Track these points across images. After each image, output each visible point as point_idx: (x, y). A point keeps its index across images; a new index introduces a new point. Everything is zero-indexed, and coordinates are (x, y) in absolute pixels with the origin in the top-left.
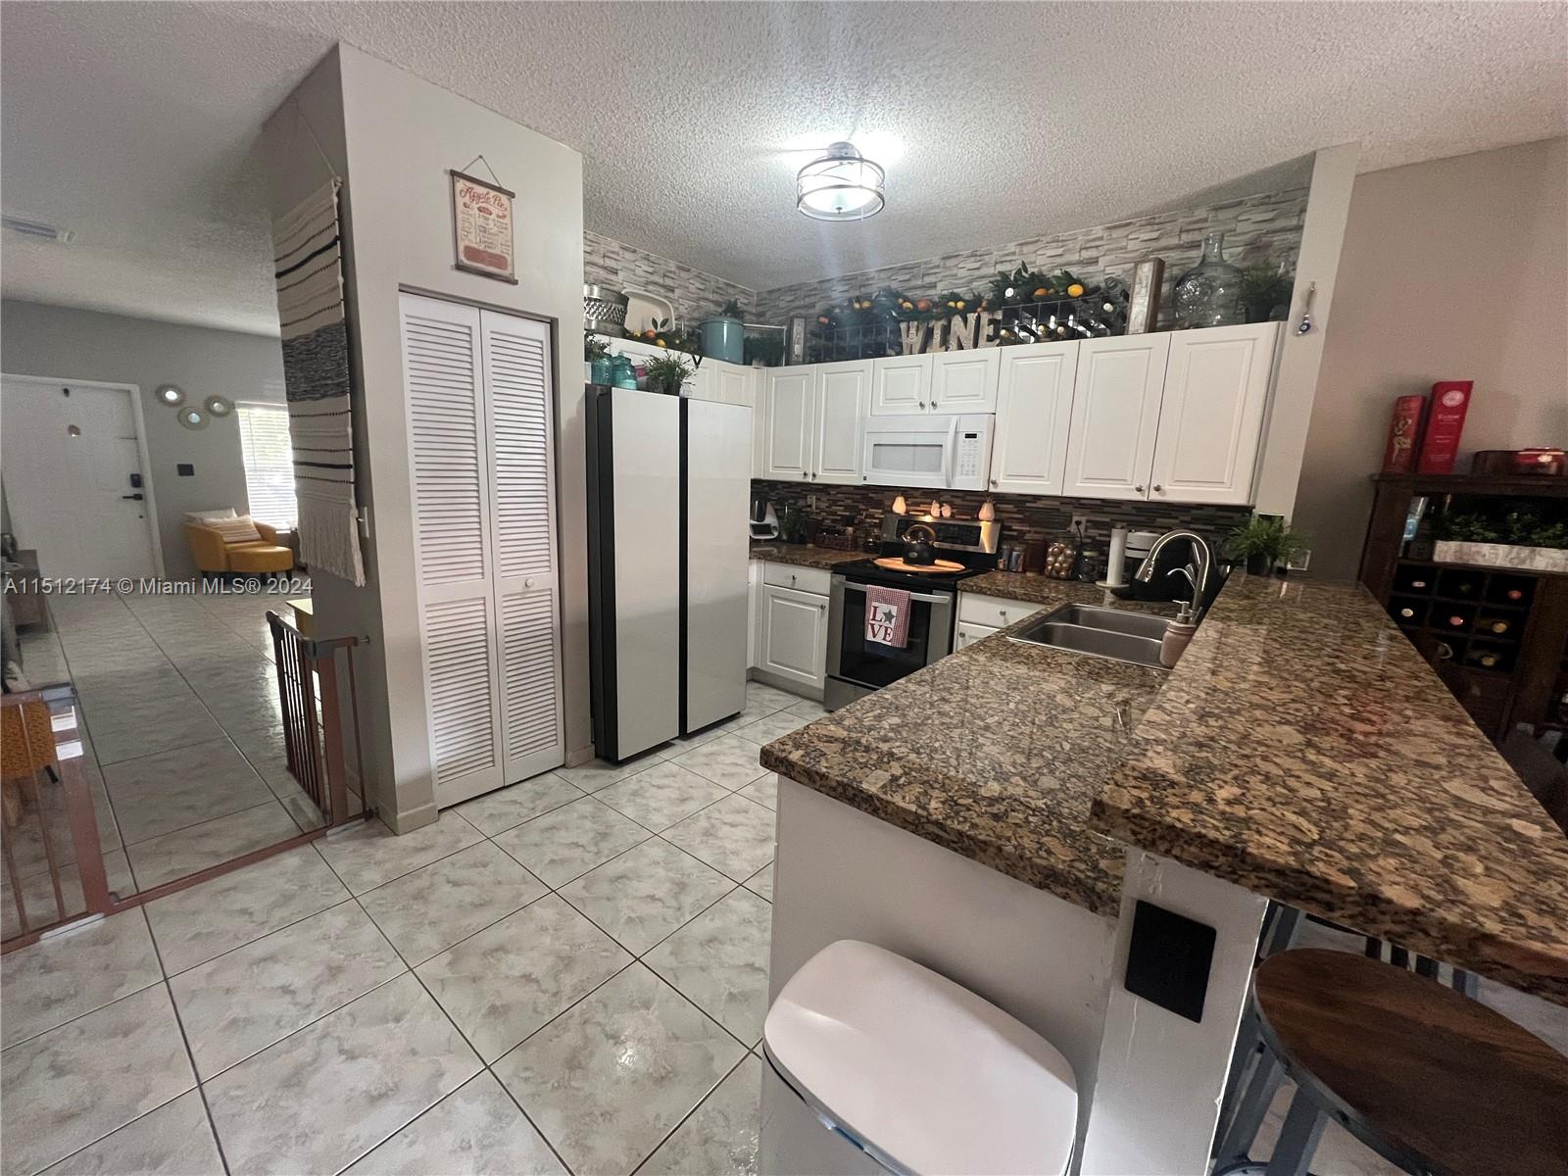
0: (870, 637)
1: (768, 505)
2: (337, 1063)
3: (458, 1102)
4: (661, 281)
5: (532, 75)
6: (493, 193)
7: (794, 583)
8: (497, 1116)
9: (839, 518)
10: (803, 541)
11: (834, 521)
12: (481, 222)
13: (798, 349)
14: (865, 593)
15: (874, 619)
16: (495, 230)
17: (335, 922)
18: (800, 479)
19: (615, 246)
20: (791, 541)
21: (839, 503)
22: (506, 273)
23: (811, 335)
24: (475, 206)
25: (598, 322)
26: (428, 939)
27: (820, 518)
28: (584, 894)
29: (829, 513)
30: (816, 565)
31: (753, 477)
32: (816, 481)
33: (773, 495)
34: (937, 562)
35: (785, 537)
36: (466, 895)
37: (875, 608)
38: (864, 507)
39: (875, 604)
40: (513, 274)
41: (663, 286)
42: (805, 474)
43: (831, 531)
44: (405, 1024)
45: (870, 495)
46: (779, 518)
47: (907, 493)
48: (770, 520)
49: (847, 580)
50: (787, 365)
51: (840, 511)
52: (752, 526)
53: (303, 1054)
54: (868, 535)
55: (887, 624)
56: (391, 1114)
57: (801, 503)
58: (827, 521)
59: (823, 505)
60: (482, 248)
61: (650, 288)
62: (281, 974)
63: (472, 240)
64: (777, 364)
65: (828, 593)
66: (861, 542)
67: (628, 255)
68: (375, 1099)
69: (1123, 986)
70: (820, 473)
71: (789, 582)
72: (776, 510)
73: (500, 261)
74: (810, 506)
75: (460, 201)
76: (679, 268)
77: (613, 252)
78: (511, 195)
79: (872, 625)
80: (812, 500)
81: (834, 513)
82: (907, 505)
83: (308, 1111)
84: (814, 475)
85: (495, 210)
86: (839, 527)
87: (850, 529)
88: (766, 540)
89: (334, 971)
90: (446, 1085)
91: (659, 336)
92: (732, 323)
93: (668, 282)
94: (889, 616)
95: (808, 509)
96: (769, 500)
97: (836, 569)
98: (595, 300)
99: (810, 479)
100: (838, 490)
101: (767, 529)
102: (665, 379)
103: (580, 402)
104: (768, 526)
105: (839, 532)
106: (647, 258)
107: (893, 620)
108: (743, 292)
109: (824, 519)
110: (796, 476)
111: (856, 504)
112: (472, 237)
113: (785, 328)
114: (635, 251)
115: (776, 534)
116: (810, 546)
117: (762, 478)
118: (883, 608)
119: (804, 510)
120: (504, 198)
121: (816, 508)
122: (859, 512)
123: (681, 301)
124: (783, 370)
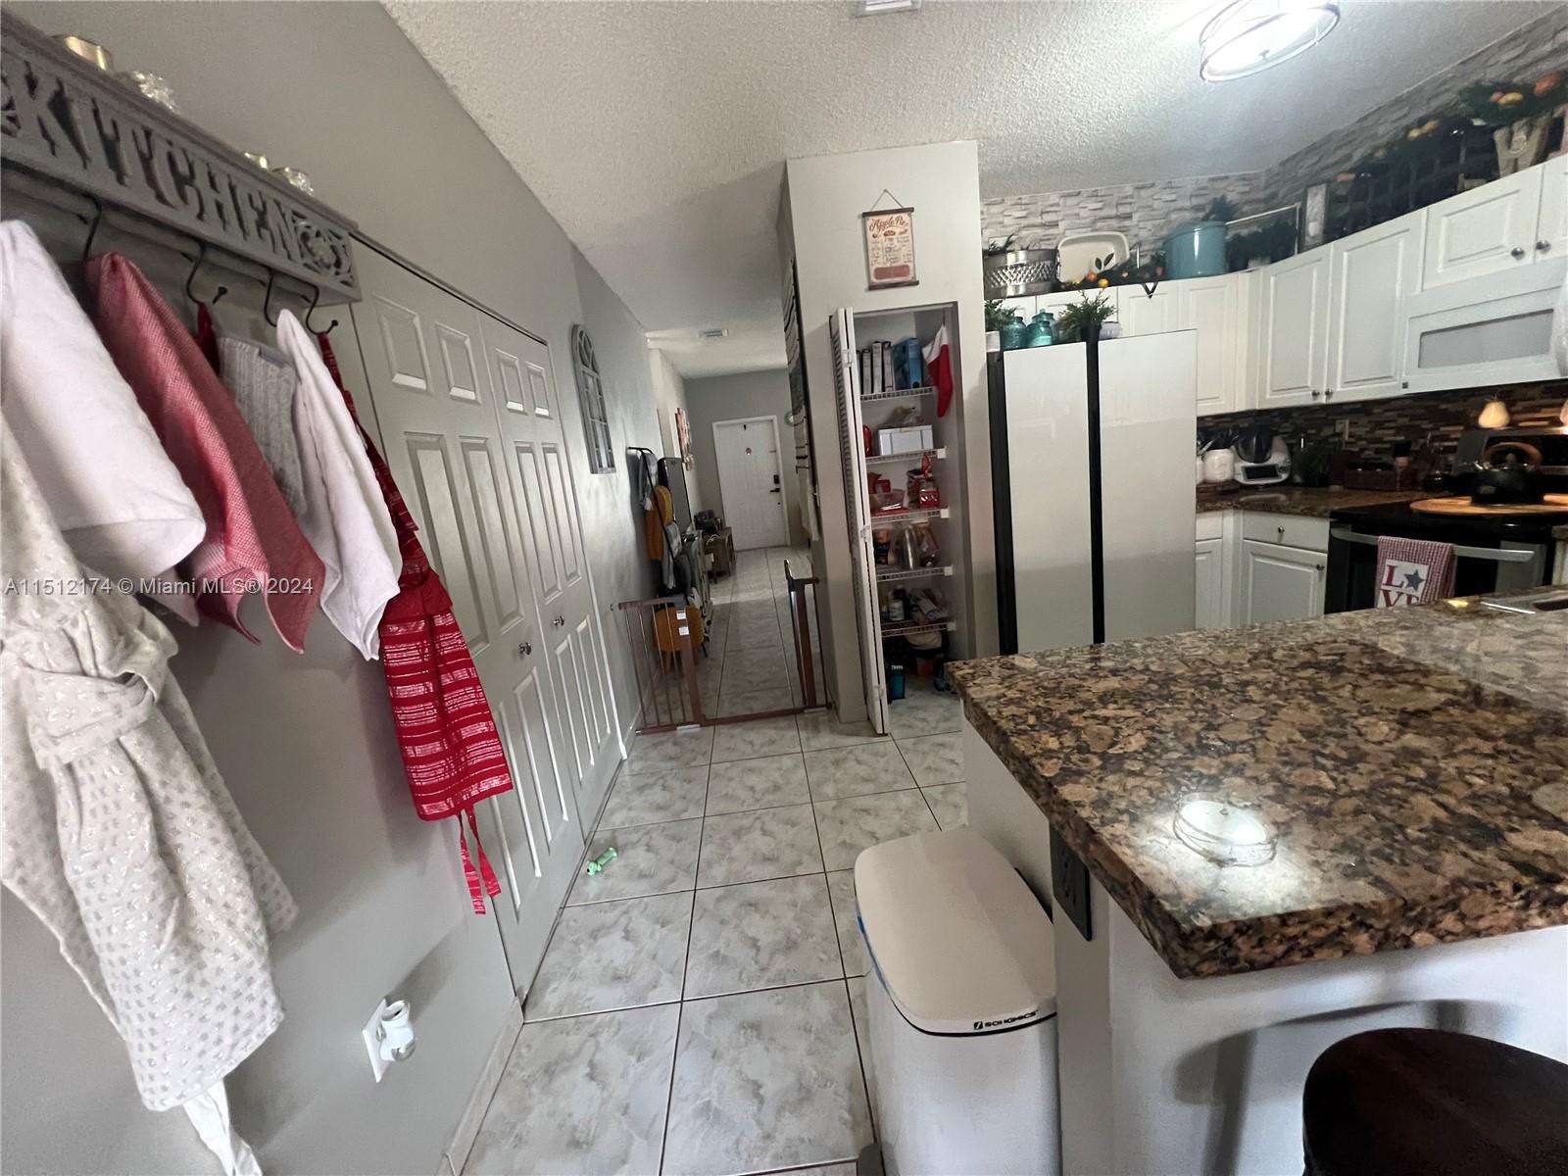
1: (1276, 440)
2: (757, 834)
3: (801, 882)
4: (1113, 213)
6: (895, 216)
7: (1281, 538)
8: (817, 898)
9: (1388, 446)
10: (1325, 482)
11: (1377, 451)
12: (887, 244)
13: (1313, 228)
14: (1375, 548)
15: (1389, 583)
16: (898, 245)
17: (787, 762)
18: (1309, 401)
19: (1054, 198)
20: (1307, 483)
21: (1387, 425)
22: (909, 278)
23: (1333, 201)
24: (882, 233)
25: (1027, 285)
26: (829, 789)
27: (1357, 449)
29: (1371, 441)
30: (1310, 512)
31: (1200, 415)
32: (1334, 400)
33: (1287, 427)
34: (1547, 498)
35: (1298, 479)
36: (862, 771)
37: (1392, 569)
38: (1430, 426)
39: (1394, 563)
40: (914, 277)
41: (1116, 217)
42: (1315, 394)
43: (1369, 466)
44: (796, 829)
45: (1443, 406)
46: (1291, 454)
47: (1507, 394)
48: (1277, 458)
49: (1353, 531)
50: (1299, 252)
51: (1389, 436)
52: (1247, 469)
53: (746, 822)
54: (1433, 464)
55: (1411, 590)
56: (769, 871)
57: (1327, 431)
58: (1367, 452)
59: (1361, 431)
60: (888, 265)
61: (1099, 225)
62: (752, 780)
63: (882, 262)
64: (1288, 254)
65: (1326, 548)
66: (1421, 476)
67: (1071, 201)
68: (767, 859)
70: (1338, 388)
71: (1275, 537)
72: (1288, 446)
73: (903, 270)
74: (1340, 435)
75: (870, 234)
77: (1053, 206)
78: (911, 210)
79: (1386, 593)
80: (1344, 426)
81: (1380, 440)
82: (1511, 413)
83: (737, 850)
84: (1329, 393)
85: (897, 230)
86: (1385, 459)
87: (1402, 461)
88: (1267, 486)
89: (776, 788)
90: (800, 871)
91: (1100, 276)
92: (1205, 229)
93: (1124, 210)
94: (1414, 580)
95: (1337, 439)
96: (1276, 433)
98: (1022, 265)
99: (1323, 400)
100: (1386, 407)
101: (1270, 471)
102: (1086, 327)
103: (981, 375)
104: (1273, 467)
105: (1383, 466)
106: (1094, 195)
107: (1421, 586)
108: (1241, 179)
109: (1363, 450)
110: (1303, 399)
111: (1418, 423)
112: (880, 260)
113: (1295, 206)
114: (1080, 193)
115: (1284, 476)
116: (1336, 488)
117: (1257, 408)
118: (1405, 568)
119: (1331, 440)
120: (905, 216)
121: (1350, 436)
122: (1423, 433)
123: (1141, 225)
124: (1296, 260)
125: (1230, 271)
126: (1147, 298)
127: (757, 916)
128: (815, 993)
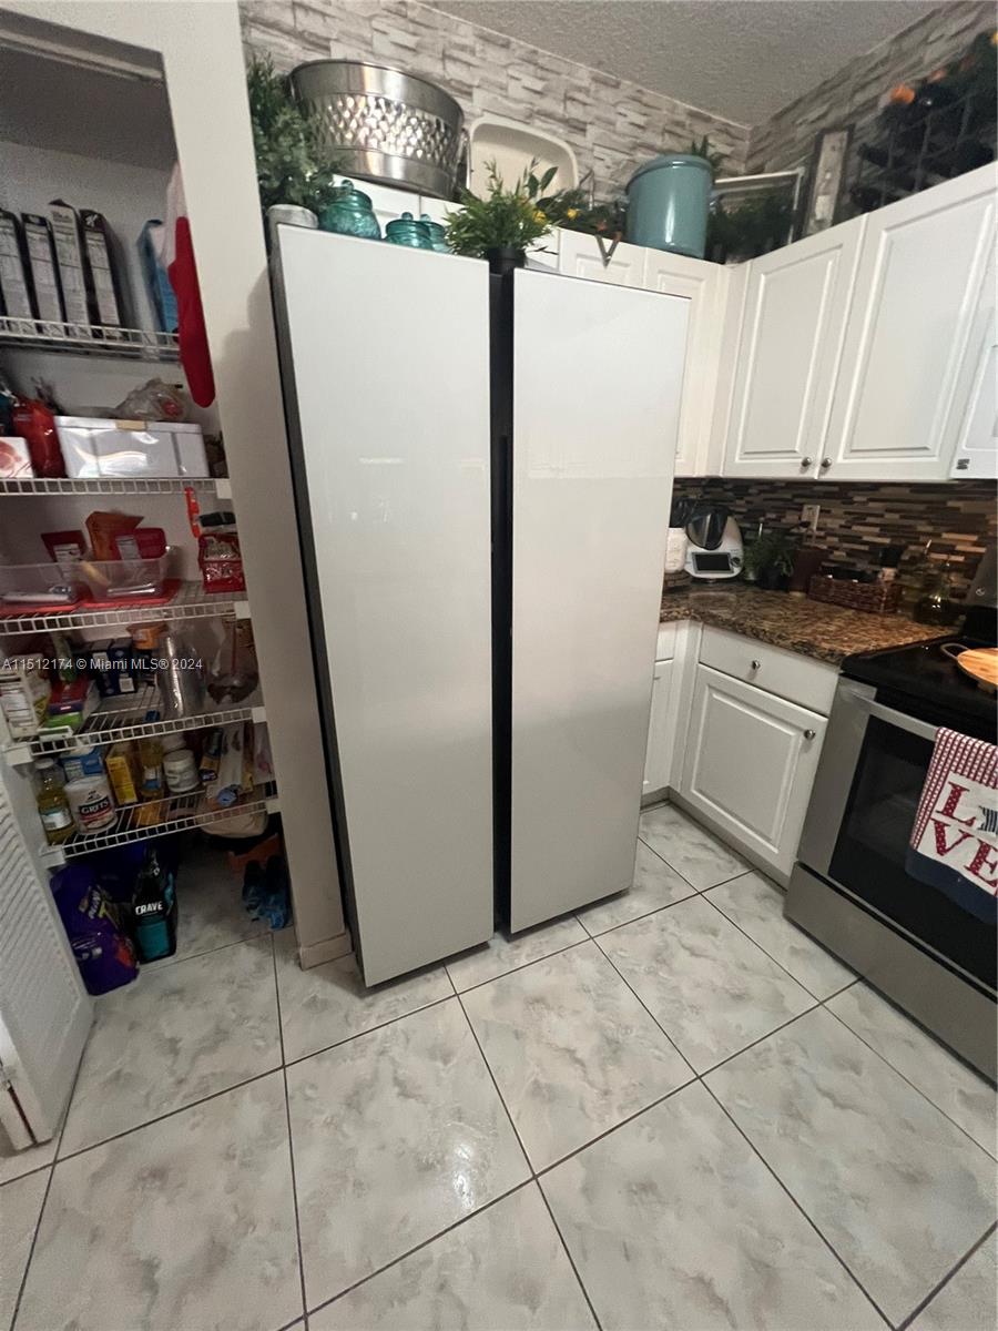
0: (927, 847)
1: (730, 520)
4: (559, 110)
7: (753, 675)
9: (866, 548)
10: (784, 585)
11: (851, 553)
13: (824, 195)
14: (932, 744)
15: (949, 810)
18: (793, 473)
20: (762, 583)
21: (870, 520)
23: (859, 158)
27: (825, 547)
29: (844, 539)
30: (806, 650)
32: (831, 476)
33: (741, 505)
35: (751, 577)
37: (957, 792)
38: (930, 529)
39: (962, 781)
41: (565, 121)
42: (806, 464)
43: (844, 572)
45: (950, 504)
46: (745, 542)
48: (730, 546)
49: (878, 699)
50: (793, 241)
51: (870, 535)
52: (698, 557)
54: (931, 584)
57: (791, 518)
58: (836, 553)
59: (833, 524)
65: (828, 713)
67: (494, 54)
70: (839, 459)
71: (745, 671)
72: (743, 531)
74: (807, 525)
76: (595, 79)
77: (463, 48)
79: (940, 828)
81: (857, 539)
84: (825, 465)
86: (861, 566)
87: (889, 572)
88: (718, 580)
93: (575, 112)
95: (803, 530)
96: (731, 513)
97: (853, 668)
99: (814, 474)
100: (876, 495)
101: (722, 562)
104: (725, 557)
105: (861, 576)
108: (725, 130)
109: (833, 548)
110: (787, 469)
111: (911, 522)
113: (800, 171)
114: (506, 45)
115: (737, 571)
116: (798, 596)
117: (721, 475)
118: (984, 796)
119: (795, 530)
121: (818, 529)
122: (915, 538)
123: (598, 151)
124: (792, 251)
125: (708, 257)
126: (600, 265)
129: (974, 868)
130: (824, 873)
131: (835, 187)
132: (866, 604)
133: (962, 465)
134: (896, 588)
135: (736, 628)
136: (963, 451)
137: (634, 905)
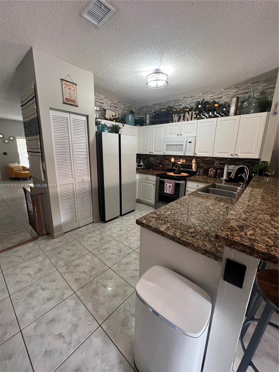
0: (165, 192)
1: (141, 160)
2: (41, 291)
3: (68, 300)
4: (114, 105)
5: (80, 53)
6: (72, 84)
7: (147, 179)
8: (76, 303)
10: (149, 169)
11: (157, 164)
12: (69, 91)
13: (148, 122)
14: (164, 181)
15: (166, 187)
16: (72, 93)
17: (40, 259)
18: (149, 154)
19: (103, 97)
20: (147, 168)
21: (158, 159)
22: (75, 104)
23: (151, 118)
24: (67, 87)
25: (99, 116)
26: (61, 263)
28: (97, 253)
30: (152, 174)
31: (137, 153)
32: (152, 154)
33: (142, 158)
34: (182, 173)
35: (145, 168)
36: (69, 253)
37: (167, 185)
39: (166, 184)
40: (77, 104)
41: (115, 107)
42: (150, 152)
43: (156, 166)
44: (56, 283)
46: (144, 163)
47: (174, 156)
48: (142, 164)
49: (160, 178)
50: (145, 125)
51: (159, 161)
52: (137, 165)
53: (33, 289)
54: (165, 167)
55: (169, 188)
56: (53, 303)
57: (149, 159)
59: (154, 160)
60: (69, 98)
61: (112, 107)
62: (28, 271)
63: (67, 96)
64: (143, 125)
65: (155, 181)
66: (163, 168)
67: (106, 99)
68: (49, 299)
69: (223, 279)
70: (153, 152)
72: (143, 161)
73: (74, 101)
74: (151, 160)
75: (64, 86)
76: (118, 102)
77: (102, 99)
78: (76, 85)
79: (166, 189)
80: (152, 158)
81: (157, 162)
82: (175, 160)
83: (34, 302)
84: (152, 153)
85: (72, 89)
86: (158, 165)
87: (161, 166)
88: (140, 168)
89: (40, 270)
90: (65, 297)
91: (114, 119)
92: (132, 115)
93: (116, 106)
94: (170, 187)
96: (141, 159)
97: (157, 175)
98: (98, 110)
99: (151, 154)
100: (158, 156)
101: (141, 166)
102: (115, 130)
103: (94, 136)
104: (141, 165)
105: (158, 166)
106: (110, 100)
107: (171, 188)
108: (134, 108)
109: (155, 163)
110: (147, 153)
111: (162, 159)
113: (145, 116)
114: (108, 98)
115: (143, 167)
116: (151, 170)
117: (139, 153)
118: (169, 185)
120: (74, 85)
121: (153, 160)
122: (163, 161)
123: (119, 110)
124: (144, 127)
125: (135, 126)
127: (57, 324)
128: (93, 338)
129: (169, 192)
130: (158, 201)
131: (149, 120)
132: (159, 170)
133: (164, 153)
134: (162, 168)
135: (144, 173)
136: (164, 152)
137: (135, 212)
